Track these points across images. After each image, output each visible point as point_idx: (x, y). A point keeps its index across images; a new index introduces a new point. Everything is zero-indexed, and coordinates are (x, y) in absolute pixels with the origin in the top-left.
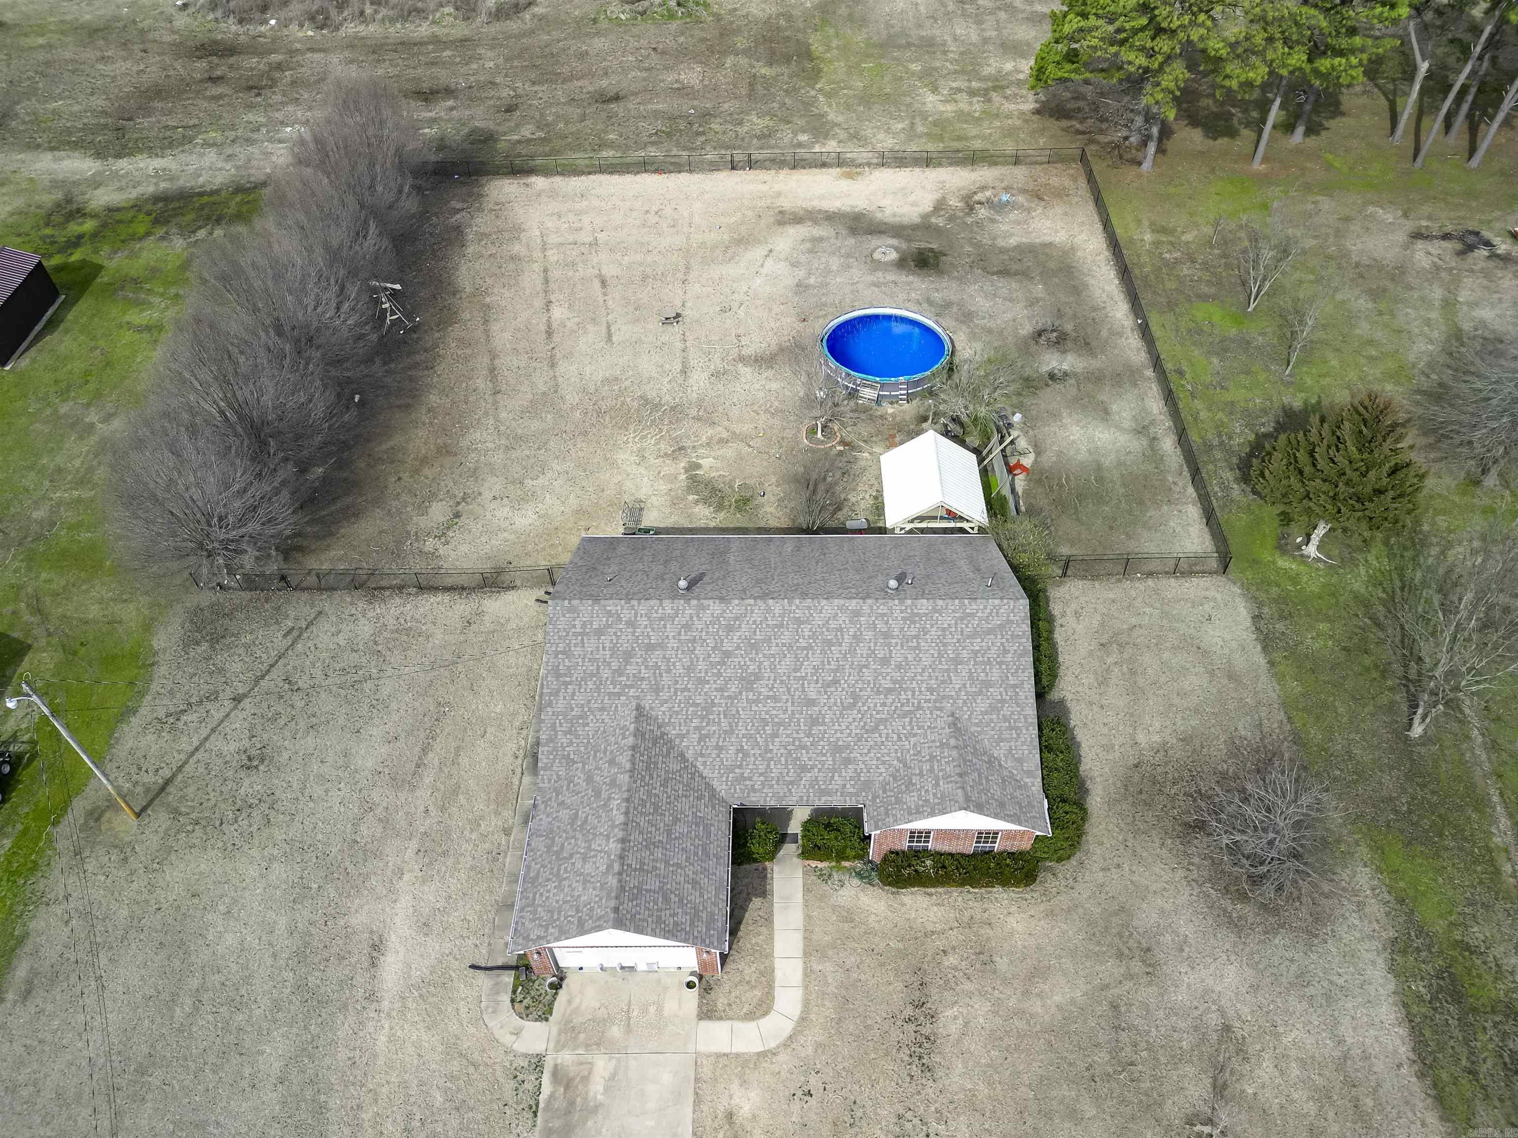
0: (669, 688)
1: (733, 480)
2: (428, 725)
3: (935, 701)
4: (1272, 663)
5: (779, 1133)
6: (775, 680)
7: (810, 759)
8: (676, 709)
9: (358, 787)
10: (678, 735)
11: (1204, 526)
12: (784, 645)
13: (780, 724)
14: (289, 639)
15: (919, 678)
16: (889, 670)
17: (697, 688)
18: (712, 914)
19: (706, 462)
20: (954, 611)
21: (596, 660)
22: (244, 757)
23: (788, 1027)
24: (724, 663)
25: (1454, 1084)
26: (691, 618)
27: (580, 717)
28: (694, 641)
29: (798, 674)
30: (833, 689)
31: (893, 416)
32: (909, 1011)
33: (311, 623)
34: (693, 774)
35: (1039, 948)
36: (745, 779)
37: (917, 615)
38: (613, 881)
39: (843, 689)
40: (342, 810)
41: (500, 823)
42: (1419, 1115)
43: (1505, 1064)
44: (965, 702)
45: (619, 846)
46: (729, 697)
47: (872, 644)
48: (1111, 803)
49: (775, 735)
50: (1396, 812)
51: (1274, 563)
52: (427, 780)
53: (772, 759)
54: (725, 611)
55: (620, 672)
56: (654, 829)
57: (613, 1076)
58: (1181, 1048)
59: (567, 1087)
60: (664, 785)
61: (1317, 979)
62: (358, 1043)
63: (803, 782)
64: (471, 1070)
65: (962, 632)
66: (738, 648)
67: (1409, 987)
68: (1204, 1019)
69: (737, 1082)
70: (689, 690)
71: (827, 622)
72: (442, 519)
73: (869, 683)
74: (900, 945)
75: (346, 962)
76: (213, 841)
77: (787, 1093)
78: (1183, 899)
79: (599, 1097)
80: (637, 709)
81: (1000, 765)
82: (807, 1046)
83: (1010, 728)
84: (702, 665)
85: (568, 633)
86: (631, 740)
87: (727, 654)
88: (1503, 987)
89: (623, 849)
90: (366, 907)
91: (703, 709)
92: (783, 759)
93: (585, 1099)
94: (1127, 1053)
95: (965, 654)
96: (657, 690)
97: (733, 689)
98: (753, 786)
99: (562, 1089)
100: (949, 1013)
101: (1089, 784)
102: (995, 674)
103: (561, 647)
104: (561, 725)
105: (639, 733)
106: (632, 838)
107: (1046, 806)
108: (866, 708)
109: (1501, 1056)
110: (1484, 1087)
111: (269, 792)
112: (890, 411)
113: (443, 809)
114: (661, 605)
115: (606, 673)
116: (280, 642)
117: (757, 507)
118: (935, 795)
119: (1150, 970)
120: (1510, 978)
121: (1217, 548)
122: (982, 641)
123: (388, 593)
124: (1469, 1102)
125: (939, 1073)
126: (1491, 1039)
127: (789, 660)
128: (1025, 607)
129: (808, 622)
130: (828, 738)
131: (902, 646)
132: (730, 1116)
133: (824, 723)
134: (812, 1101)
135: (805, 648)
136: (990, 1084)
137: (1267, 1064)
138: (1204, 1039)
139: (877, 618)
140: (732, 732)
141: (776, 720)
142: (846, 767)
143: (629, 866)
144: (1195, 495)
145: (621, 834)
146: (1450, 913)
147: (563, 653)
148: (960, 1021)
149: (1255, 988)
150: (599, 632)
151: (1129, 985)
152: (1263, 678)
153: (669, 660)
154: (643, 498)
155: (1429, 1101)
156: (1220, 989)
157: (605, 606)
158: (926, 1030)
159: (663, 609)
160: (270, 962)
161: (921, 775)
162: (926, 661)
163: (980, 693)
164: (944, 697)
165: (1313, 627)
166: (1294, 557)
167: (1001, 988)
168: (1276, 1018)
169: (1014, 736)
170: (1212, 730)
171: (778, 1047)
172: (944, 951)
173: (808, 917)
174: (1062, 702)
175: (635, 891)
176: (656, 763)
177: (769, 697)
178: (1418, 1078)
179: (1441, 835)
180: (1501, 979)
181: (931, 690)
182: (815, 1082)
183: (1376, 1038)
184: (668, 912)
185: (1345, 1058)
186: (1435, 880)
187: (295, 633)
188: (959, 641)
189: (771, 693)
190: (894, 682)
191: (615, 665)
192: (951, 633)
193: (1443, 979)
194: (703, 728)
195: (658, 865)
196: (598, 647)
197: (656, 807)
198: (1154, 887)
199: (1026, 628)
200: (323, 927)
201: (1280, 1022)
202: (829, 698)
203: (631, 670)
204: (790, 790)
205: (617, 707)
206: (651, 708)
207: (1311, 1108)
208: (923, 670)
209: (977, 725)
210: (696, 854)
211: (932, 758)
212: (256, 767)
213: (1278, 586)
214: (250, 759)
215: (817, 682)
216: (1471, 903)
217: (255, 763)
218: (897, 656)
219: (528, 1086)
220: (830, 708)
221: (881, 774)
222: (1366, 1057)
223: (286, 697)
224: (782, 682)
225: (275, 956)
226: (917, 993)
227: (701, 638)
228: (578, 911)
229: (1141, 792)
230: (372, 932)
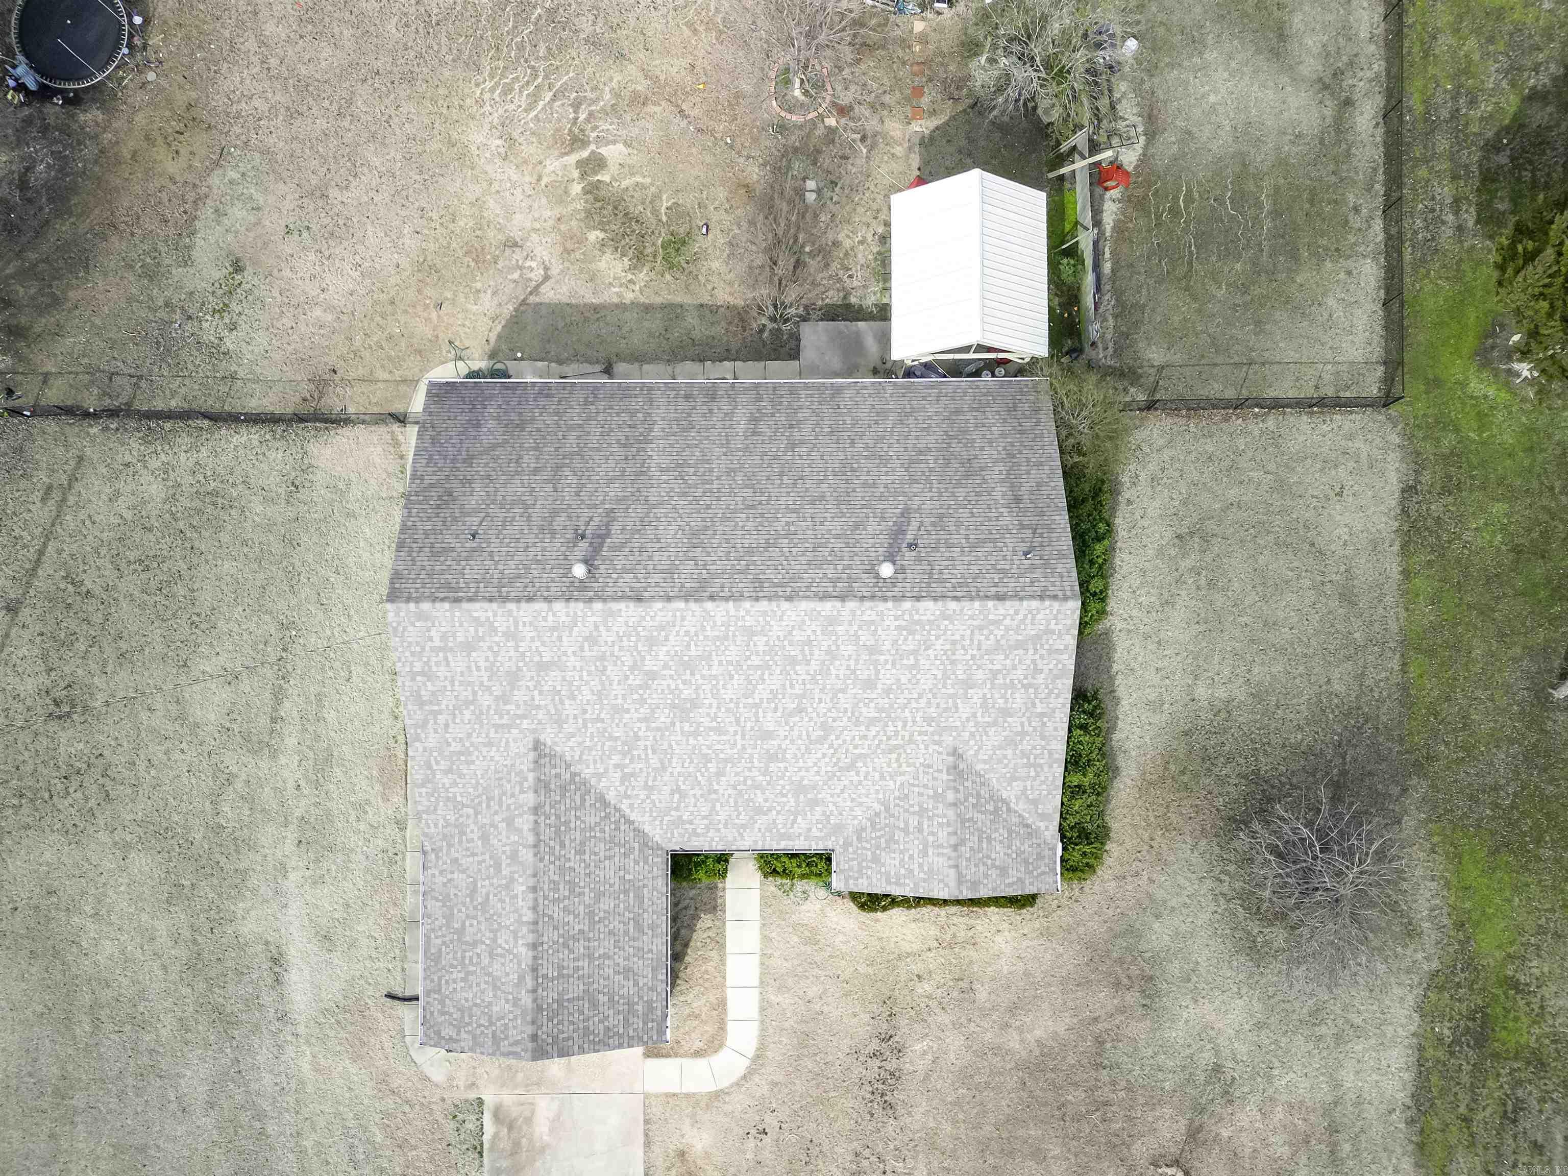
0: (575, 717)
1: (657, 197)
2: (272, 659)
3: (932, 734)
4: (1406, 574)
5: (732, 1170)
6: (718, 708)
7: (766, 800)
8: (588, 744)
9: (206, 749)
10: (595, 775)
11: (1378, 307)
12: (730, 663)
13: (726, 761)
14: (51, 504)
15: (914, 705)
16: (874, 696)
17: (613, 719)
18: (649, 1003)
19: (613, 153)
20: (971, 617)
21: (470, 683)
22: (48, 701)
23: (741, 1066)
24: (648, 687)
25: (1443, 1131)
26: (596, 628)
27: (461, 753)
28: (602, 658)
29: (750, 701)
30: (797, 719)
31: (923, 39)
32: (874, 1045)
33: (73, 479)
34: (617, 822)
35: (1027, 974)
36: (683, 822)
37: (918, 623)
38: (527, 1000)
39: (811, 719)
40: (194, 781)
41: (390, 812)
42: (1394, 1161)
43: (1505, 1112)
44: (972, 735)
45: (530, 954)
46: (658, 729)
47: (852, 663)
48: (1146, 786)
49: (720, 774)
50: (1496, 806)
51: (1463, 385)
52: (291, 742)
53: (718, 800)
54: (643, 618)
55: (504, 699)
56: (571, 917)
57: (557, 1118)
58: (1162, 1089)
59: (510, 1128)
60: (580, 852)
61: (1332, 1017)
62: (282, 1068)
63: (757, 826)
64: (407, 1109)
65: (979, 644)
66: (666, 666)
67: (1433, 1029)
68: (1195, 1058)
69: (688, 1121)
70: (603, 721)
71: (790, 633)
72: (217, 275)
73: (846, 710)
74: (870, 970)
75: (246, 979)
76: (48, 820)
77: (741, 1133)
78: (1204, 918)
79: (545, 1138)
80: (535, 749)
81: (1009, 810)
82: (760, 1086)
83: (1029, 765)
84: (617, 690)
85: (423, 649)
86: (530, 799)
87: (652, 675)
88: (1537, 1031)
89: (535, 958)
90: (253, 913)
91: (625, 743)
92: (731, 800)
93: (531, 1140)
94: (1105, 1093)
95: (980, 675)
96: (560, 722)
97: (663, 718)
98: (694, 830)
99: (506, 1130)
100: (918, 1047)
101: (1121, 761)
102: (1019, 699)
103: (418, 666)
104: (437, 763)
105: (542, 786)
106: (545, 939)
107: (1059, 852)
108: (840, 742)
109: (1504, 1105)
110: (1472, 1135)
111: (97, 753)
112: (919, 26)
113: (317, 785)
114: (550, 609)
115: (486, 700)
116: (41, 513)
117: (696, 259)
118: (921, 865)
119: (1147, 1002)
120: (1550, 1022)
121: (1387, 351)
122: (1007, 657)
123: (168, 425)
124: (1450, 1150)
125: (900, 1110)
126: (1501, 1087)
127: (738, 680)
128: (1073, 612)
129: (763, 633)
130: (790, 777)
131: (894, 664)
132: (682, 1154)
133: (784, 760)
134: (767, 1140)
135: (758, 667)
136: (955, 1122)
137: (1251, 1109)
138: (1190, 1080)
139: (860, 627)
140: (664, 769)
141: (722, 756)
142: (812, 810)
143: (545, 977)
144: (1381, 237)
145: (530, 938)
146: (1512, 943)
147: (422, 673)
148: (930, 1057)
149: (1260, 1026)
150: (469, 647)
151: (1119, 1018)
152: (1389, 600)
153: (571, 683)
154: (517, 235)
155: (1410, 1148)
156: (1220, 1025)
157: (468, 611)
158: (891, 1065)
159: (554, 615)
160: (160, 973)
161: (906, 831)
162: (926, 683)
163: (995, 723)
164: (945, 729)
165: (1483, 510)
166: (1496, 373)
167: (978, 1021)
168: (1274, 1060)
169: (1033, 774)
170: (1297, 681)
171: (732, 1086)
172: (919, 977)
173: (766, 939)
174: (1107, 633)
175: (555, 1006)
176: (567, 823)
177: (711, 729)
178: (1407, 1124)
179: (1538, 841)
180: (1539, 1023)
181: (929, 720)
182: (771, 1122)
183: (1377, 1082)
184: (596, 1019)
185: (1336, 1103)
186: (1509, 901)
187: (56, 495)
188: (973, 657)
189: (714, 724)
190: (880, 710)
191: (497, 690)
192: (963, 647)
193: (1474, 1020)
194: (625, 766)
195: (580, 964)
196: (469, 667)
197: (572, 885)
198: (1173, 903)
199: (1071, 641)
200: (209, 935)
201: (1277, 1064)
202: (792, 729)
203: (520, 696)
204: (741, 835)
205: (507, 742)
206: (555, 743)
207: (1284, 1151)
208: (920, 696)
209: (985, 762)
210: (626, 933)
211: (922, 811)
212: (68, 714)
213: (1457, 430)
214: (57, 703)
215: (776, 710)
216: (1541, 931)
217: (66, 709)
218: (887, 677)
219: (470, 1126)
220: (792, 742)
221: (855, 817)
222: (1359, 1102)
223: (76, 607)
224: (728, 710)
225: (164, 967)
226: (885, 1026)
227: (612, 654)
228: (491, 1024)
229: (1183, 772)
230: (267, 943)
